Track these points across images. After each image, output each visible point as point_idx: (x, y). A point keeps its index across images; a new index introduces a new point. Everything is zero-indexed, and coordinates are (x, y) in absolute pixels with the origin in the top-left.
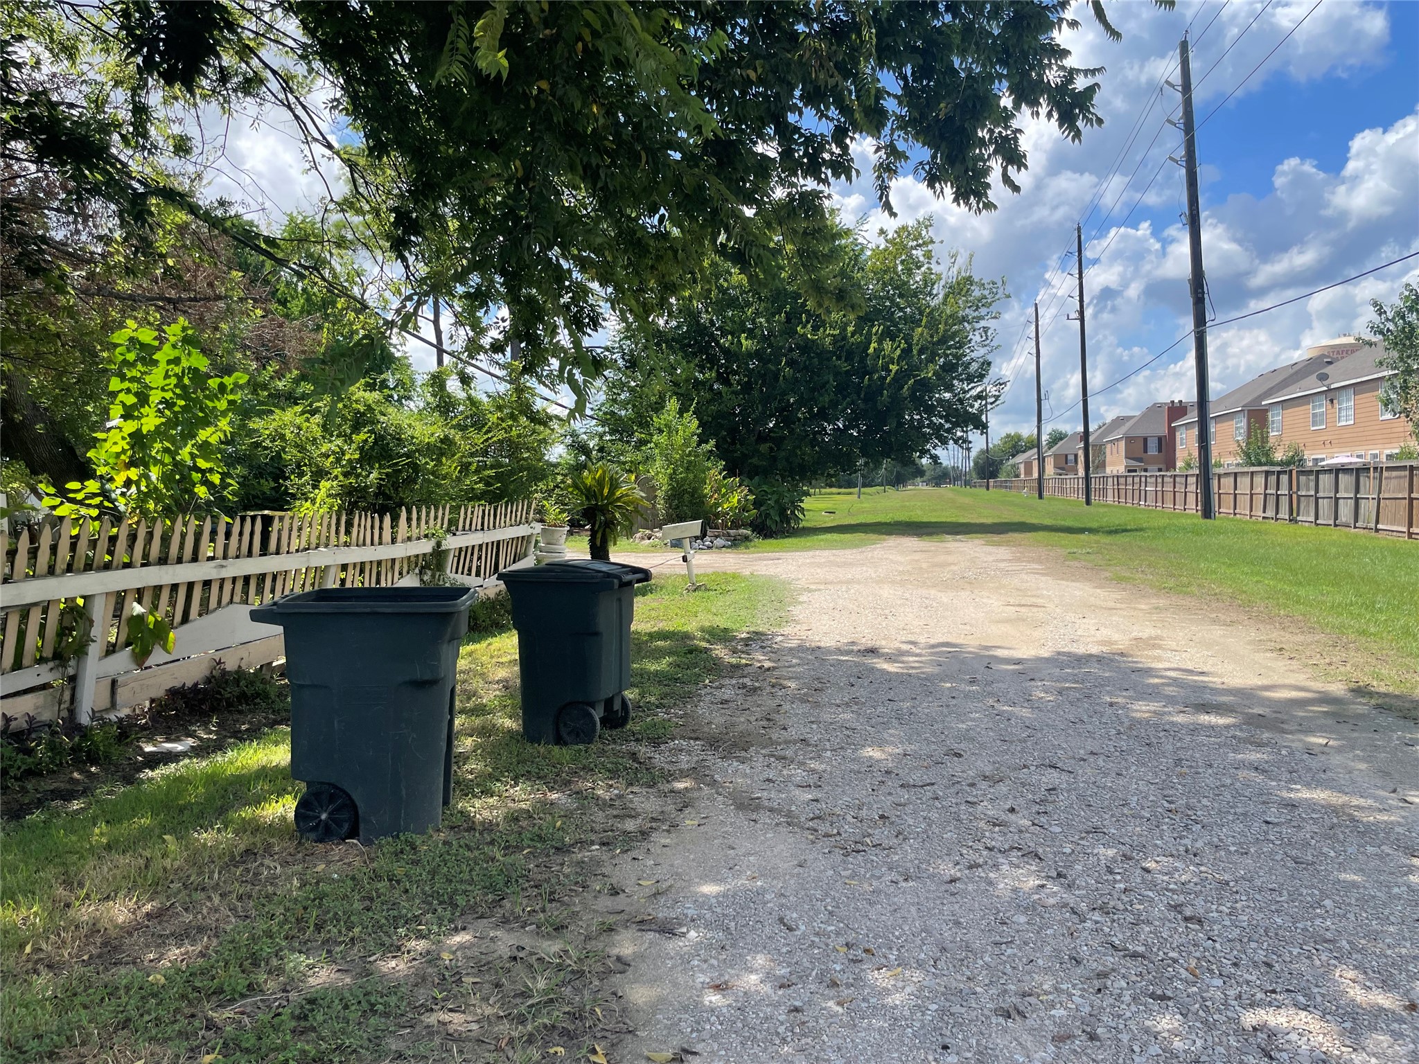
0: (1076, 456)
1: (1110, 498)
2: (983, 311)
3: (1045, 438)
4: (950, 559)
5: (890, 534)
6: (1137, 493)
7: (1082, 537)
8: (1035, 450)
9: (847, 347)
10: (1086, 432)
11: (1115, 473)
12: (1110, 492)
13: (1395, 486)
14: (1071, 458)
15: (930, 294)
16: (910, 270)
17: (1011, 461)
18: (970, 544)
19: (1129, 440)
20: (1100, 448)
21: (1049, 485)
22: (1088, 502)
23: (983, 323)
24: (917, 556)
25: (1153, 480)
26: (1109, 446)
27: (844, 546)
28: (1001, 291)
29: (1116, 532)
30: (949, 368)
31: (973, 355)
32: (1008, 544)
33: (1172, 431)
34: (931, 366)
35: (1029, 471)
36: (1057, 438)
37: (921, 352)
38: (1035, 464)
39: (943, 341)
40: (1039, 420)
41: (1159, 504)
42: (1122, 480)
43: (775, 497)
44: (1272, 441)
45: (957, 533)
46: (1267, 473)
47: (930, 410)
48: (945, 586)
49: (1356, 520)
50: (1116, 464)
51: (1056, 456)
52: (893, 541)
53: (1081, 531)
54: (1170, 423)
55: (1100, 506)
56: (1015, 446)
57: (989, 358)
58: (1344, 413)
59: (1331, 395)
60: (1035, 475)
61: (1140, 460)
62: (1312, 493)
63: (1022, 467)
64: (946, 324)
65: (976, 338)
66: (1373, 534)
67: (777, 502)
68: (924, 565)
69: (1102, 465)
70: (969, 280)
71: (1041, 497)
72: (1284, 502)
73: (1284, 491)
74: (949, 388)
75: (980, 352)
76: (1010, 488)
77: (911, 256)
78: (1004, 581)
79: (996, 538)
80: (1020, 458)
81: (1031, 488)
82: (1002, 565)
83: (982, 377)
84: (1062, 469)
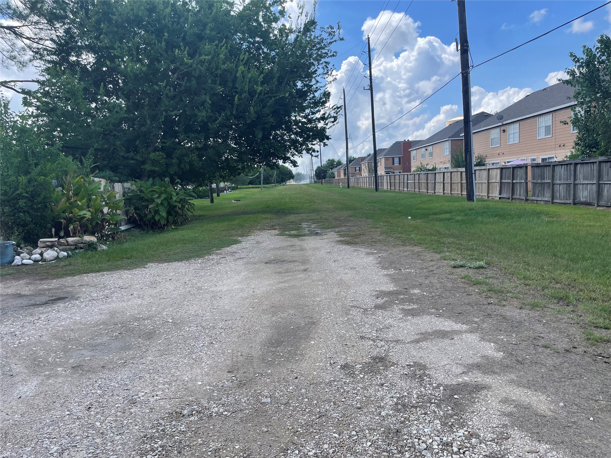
6: (402, 184)
17: (331, 171)
19: (386, 159)
22: (376, 190)
25: (413, 176)
40: (347, 149)
50: (380, 170)
56: (332, 164)
58: (512, 137)
59: (504, 128)
61: (391, 168)
63: (336, 173)
71: (349, 187)
76: (331, 183)
80: (335, 170)
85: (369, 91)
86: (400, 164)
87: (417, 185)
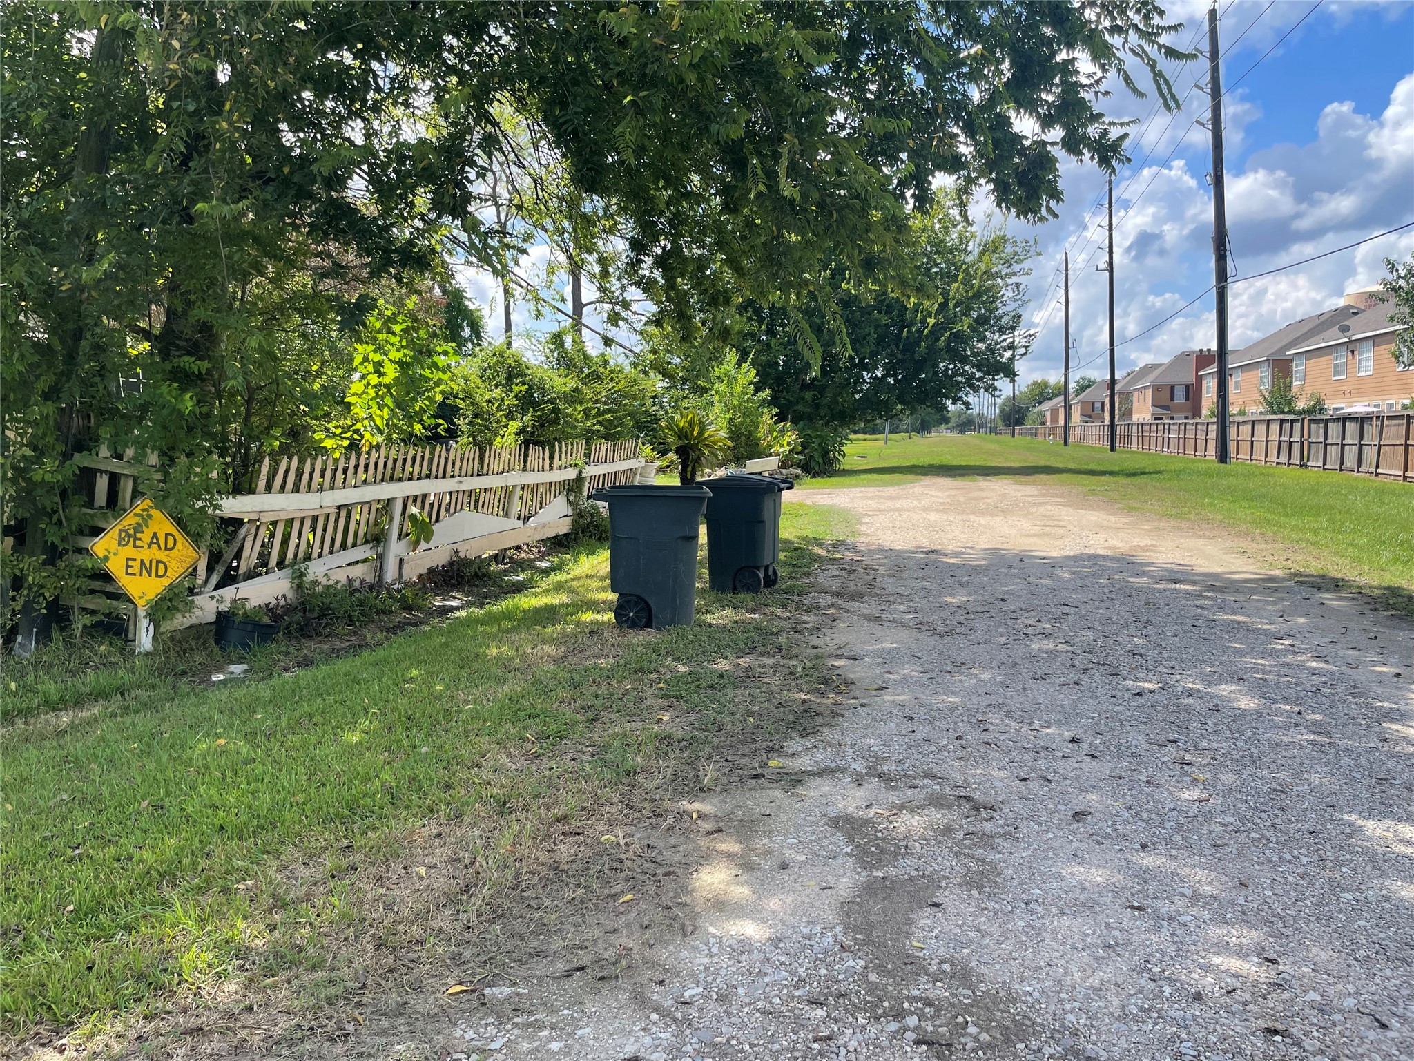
0: (1103, 403)
1: (1134, 445)
2: (1016, 268)
3: (1072, 386)
4: (984, 494)
5: (925, 474)
6: (1160, 440)
7: (1103, 478)
8: (1062, 397)
9: (887, 301)
10: (1113, 381)
11: (1141, 420)
12: (1134, 439)
13: (1394, 433)
14: (1098, 405)
15: (965, 251)
16: (947, 228)
17: (1037, 409)
18: (999, 484)
19: (1157, 388)
20: (1127, 396)
21: (1074, 432)
22: (1112, 449)
23: (1014, 279)
24: (953, 492)
25: (1176, 427)
26: (1136, 394)
27: (886, 484)
28: (1033, 249)
29: (1135, 474)
30: (982, 321)
31: (1006, 309)
32: (1034, 483)
33: (1199, 379)
34: (966, 320)
35: (1055, 418)
36: (1085, 385)
37: (956, 306)
38: (1062, 411)
39: (977, 296)
40: (1067, 368)
41: (1181, 451)
42: (1146, 428)
43: (818, 441)
44: (1294, 390)
45: (987, 475)
46: (1282, 421)
47: (964, 360)
48: (982, 513)
49: (1359, 465)
50: (1143, 411)
51: (1082, 403)
52: (928, 480)
53: (1103, 473)
54: (1198, 370)
55: (1122, 452)
56: (1042, 393)
57: (1020, 312)
58: (1363, 364)
59: (1352, 347)
60: (1062, 423)
61: (1166, 408)
62: (1322, 440)
63: (1048, 415)
64: (981, 280)
65: (1009, 294)
66: (1373, 477)
67: (820, 445)
68: (962, 499)
69: (1128, 413)
70: (1003, 240)
71: (1066, 443)
72: (1296, 448)
73: (1296, 438)
74: (982, 339)
75: (1010, 307)
76: (1036, 435)
77: (948, 215)
78: (1032, 510)
79: (1023, 478)
80: (1047, 405)
81: (1056, 436)
82: (1030, 499)
83: (1013, 328)
84: (1090, 416)
85: (1107, 273)
86: (1187, 399)
87: (1182, 441)
